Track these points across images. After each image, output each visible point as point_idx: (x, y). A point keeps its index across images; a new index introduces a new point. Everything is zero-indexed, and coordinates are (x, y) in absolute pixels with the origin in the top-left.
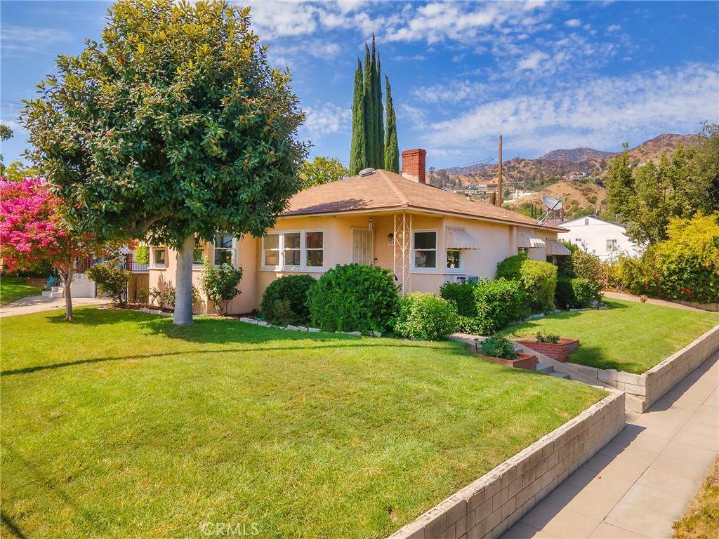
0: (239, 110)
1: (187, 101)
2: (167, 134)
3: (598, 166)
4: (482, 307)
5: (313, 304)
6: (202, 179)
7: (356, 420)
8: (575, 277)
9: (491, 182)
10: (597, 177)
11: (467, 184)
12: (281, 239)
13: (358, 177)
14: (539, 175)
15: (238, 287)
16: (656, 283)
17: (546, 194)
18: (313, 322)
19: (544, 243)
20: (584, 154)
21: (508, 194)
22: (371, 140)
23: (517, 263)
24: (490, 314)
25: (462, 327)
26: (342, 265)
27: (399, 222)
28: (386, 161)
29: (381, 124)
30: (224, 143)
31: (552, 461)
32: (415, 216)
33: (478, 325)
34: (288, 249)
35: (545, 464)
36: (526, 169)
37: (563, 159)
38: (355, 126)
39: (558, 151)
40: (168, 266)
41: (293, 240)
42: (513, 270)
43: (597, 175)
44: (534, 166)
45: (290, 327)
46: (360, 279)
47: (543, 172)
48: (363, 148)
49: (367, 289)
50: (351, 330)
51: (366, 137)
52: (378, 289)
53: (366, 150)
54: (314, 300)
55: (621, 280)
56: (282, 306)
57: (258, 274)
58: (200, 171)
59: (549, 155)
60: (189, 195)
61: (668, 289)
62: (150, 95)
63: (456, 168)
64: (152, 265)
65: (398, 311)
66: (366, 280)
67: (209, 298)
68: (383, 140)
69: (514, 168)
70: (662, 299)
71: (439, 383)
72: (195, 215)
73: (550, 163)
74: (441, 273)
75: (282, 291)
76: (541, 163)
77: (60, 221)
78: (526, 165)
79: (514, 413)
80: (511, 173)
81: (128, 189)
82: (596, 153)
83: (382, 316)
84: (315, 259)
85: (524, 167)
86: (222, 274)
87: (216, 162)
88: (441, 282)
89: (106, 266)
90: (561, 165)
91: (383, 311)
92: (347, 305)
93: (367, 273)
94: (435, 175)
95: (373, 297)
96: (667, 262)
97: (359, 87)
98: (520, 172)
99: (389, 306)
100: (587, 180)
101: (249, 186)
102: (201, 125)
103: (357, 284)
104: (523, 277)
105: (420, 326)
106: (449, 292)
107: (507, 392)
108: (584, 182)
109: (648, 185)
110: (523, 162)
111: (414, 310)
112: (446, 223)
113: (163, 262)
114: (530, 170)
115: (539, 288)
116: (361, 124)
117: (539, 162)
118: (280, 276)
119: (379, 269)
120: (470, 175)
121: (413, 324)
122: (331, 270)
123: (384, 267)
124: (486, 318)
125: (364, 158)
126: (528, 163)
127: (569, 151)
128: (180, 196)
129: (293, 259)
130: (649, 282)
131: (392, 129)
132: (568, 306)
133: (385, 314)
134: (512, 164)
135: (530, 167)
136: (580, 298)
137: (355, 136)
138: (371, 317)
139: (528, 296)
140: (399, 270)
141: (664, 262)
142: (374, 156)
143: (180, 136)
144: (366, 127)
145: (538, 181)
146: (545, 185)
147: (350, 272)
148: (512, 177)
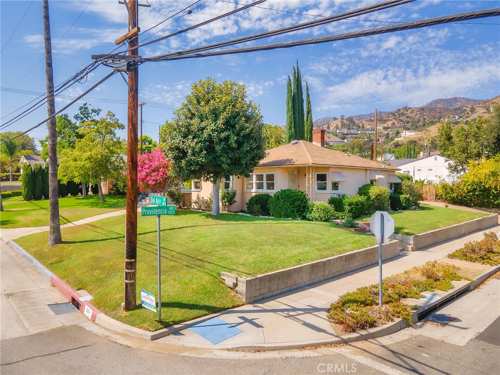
0: (242, 129)
1: (224, 127)
2: (216, 140)
3: (468, 110)
4: (347, 208)
5: (271, 206)
6: (228, 156)
7: (290, 242)
8: (402, 194)
9: (386, 125)
10: (467, 119)
11: (369, 127)
12: (254, 177)
13: (290, 145)
14: (422, 119)
15: (235, 199)
16: (461, 197)
17: (427, 133)
18: (271, 214)
19: (384, 177)
20: (458, 101)
21: (398, 133)
22: (297, 119)
23: (368, 188)
24: (350, 211)
25: (338, 217)
26: (283, 189)
27: (309, 170)
28: (306, 129)
29: (302, 110)
30: (236, 142)
31: (359, 258)
32: (315, 168)
33: (345, 216)
34: (258, 182)
35: (356, 259)
36: (413, 115)
37: (442, 106)
38: (288, 112)
39: (438, 100)
40: (201, 190)
41: (260, 177)
42: (365, 191)
43: (467, 117)
44: (418, 113)
45: (261, 216)
46: (292, 195)
47: (425, 117)
48: (293, 124)
49: (295, 200)
50: (288, 217)
51: (294, 118)
52: (299, 200)
53: (294, 125)
54: (271, 205)
55: (442, 195)
56: (256, 207)
57: (243, 193)
58: (227, 153)
59: (431, 104)
60: (223, 162)
61: (468, 200)
62: (210, 126)
63: (360, 116)
64: (193, 189)
65: (308, 210)
66: (294, 196)
67: (223, 204)
68: (304, 119)
69: (403, 114)
70: (466, 206)
71: (321, 234)
72: (224, 170)
73: (431, 110)
74: (329, 192)
75: (257, 201)
76: (424, 110)
77: (171, 173)
78: (412, 112)
79: (347, 244)
80: (401, 118)
81: (201, 161)
82: (468, 100)
83: (301, 211)
84: (271, 186)
85: (411, 113)
86: (228, 193)
87: (233, 149)
88: (329, 197)
89: (174, 190)
90: (440, 110)
91: (301, 209)
92: (286, 206)
93: (295, 193)
94: (345, 121)
95: (297, 203)
96: (466, 185)
97: (290, 91)
98: (407, 117)
99: (304, 207)
100: (458, 122)
101: (245, 158)
102: (228, 136)
103: (290, 197)
104: (370, 194)
105: (317, 215)
106: (332, 201)
107: (347, 238)
108: (456, 123)
109: (461, 140)
110: (410, 110)
111: (315, 209)
112: (331, 170)
113: (198, 187)
114: (416, 115)
115: (379, 199)
116: (291, 111)
117: (422, 109)
118: (254, 194)
119: (299, 191)
120: (371, 120)
121: (315, 214)
122: (278, 192)
123: (302, 190)
124: (348, 213)
125: (293, 130)
126: (414, 110)
127: (447, 100)
128: (219, 163)
129: (260, 186)
130: (457, 197)
131: (309, 112)
132: (398, 209)
133: (302, 210)
134: (402, 111)
135: (415, 113)
136: (404, 204)
137: (288, 118)
138: (296, 212)
139: (373, 203)
140: (309, 191)
141: (465, 184)
142: (299, 128)
143: (221, 140)
144: (294, 113)
145: (421, 123)
146: (426, 126)
147: (287, 192)
148: (402, 121)
